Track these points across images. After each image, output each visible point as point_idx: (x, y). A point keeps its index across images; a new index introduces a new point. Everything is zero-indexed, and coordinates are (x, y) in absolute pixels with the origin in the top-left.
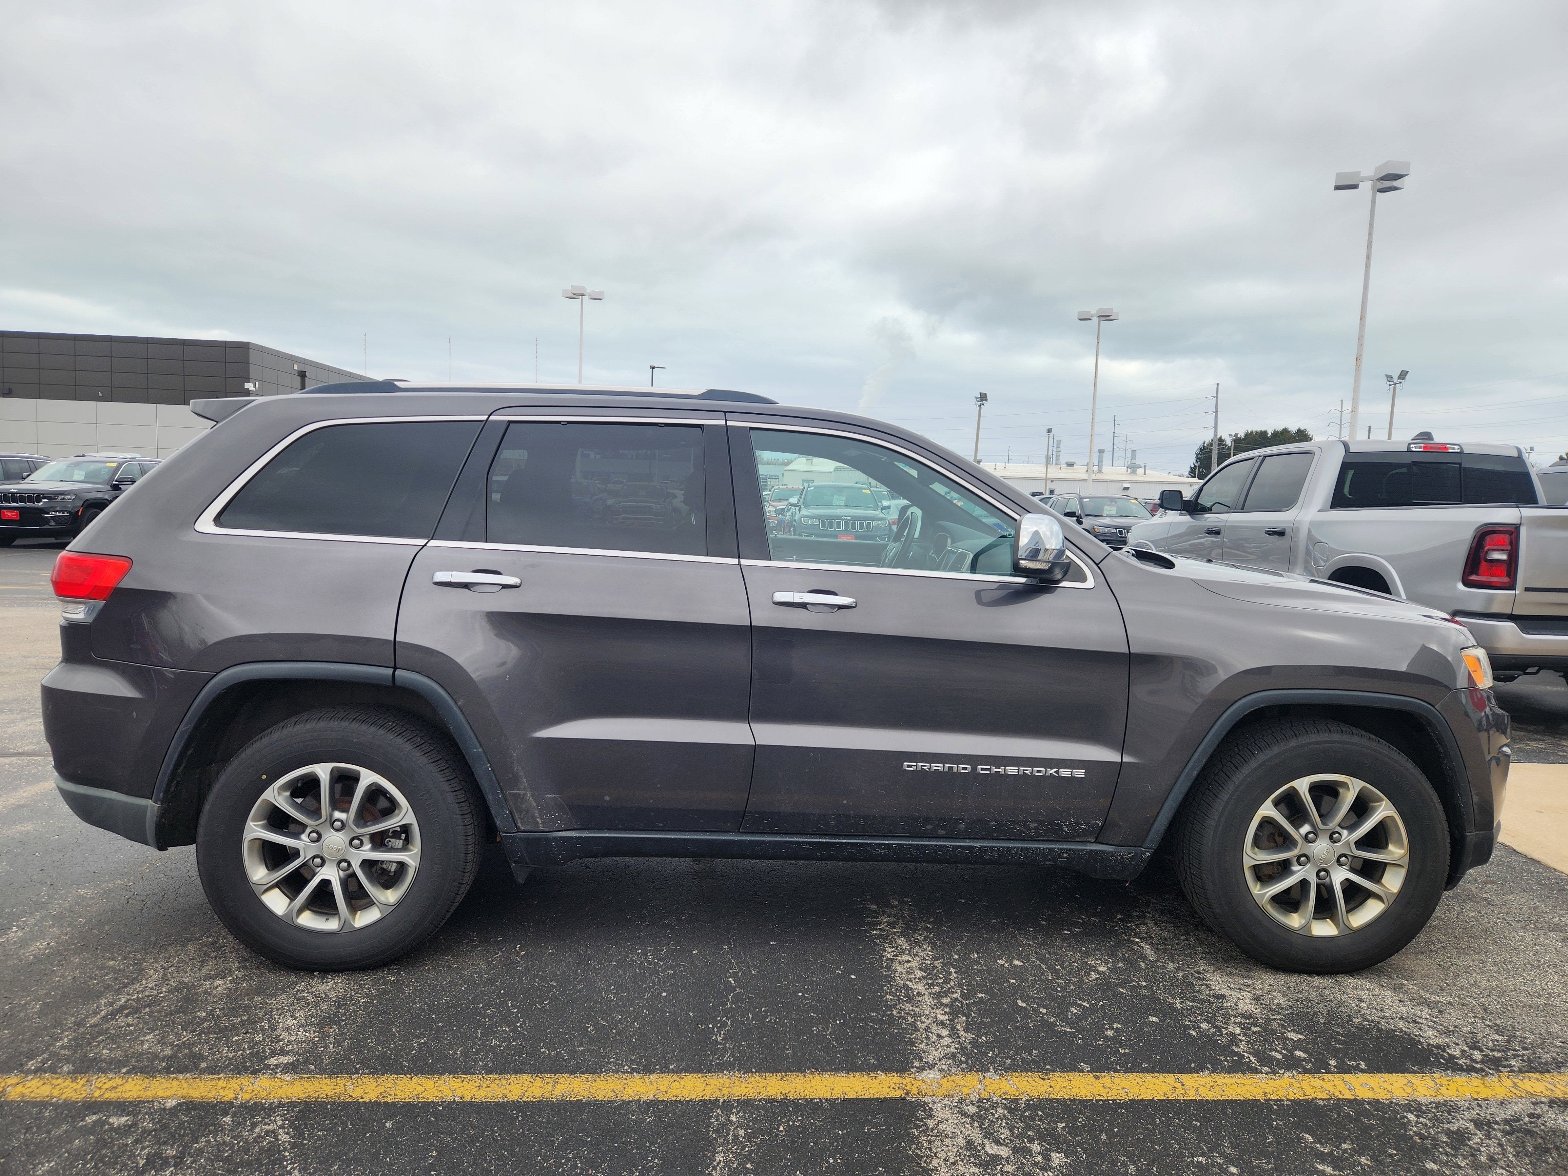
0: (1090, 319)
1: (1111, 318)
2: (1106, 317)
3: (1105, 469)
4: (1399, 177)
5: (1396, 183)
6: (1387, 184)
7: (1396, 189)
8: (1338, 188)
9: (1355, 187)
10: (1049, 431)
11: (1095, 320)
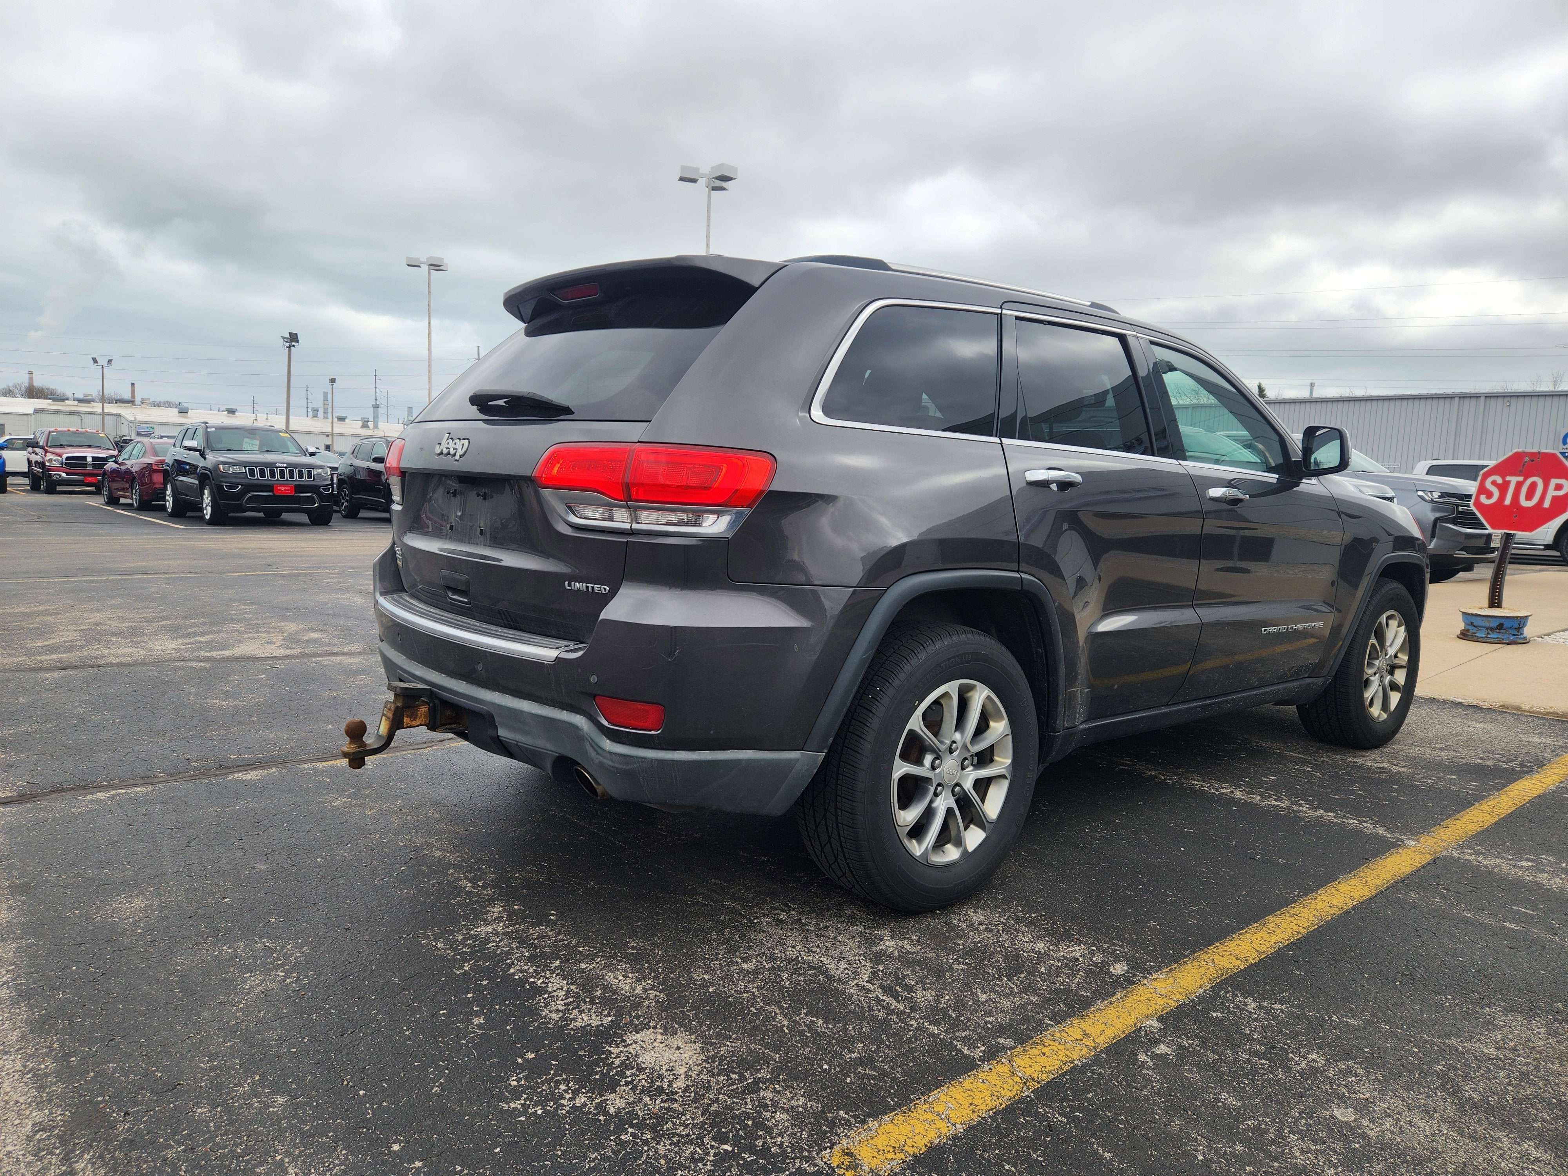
0: (419, 266)
1: (441, 268)
2: (436, 267)
3: (381, 425)
4: (728, 179)
5: (724, 184)
6: (719, 183)
7: (724, 189)
8: (682, 179)
9: (694, 181)
10: (333, 381)
11: (425, 268)
